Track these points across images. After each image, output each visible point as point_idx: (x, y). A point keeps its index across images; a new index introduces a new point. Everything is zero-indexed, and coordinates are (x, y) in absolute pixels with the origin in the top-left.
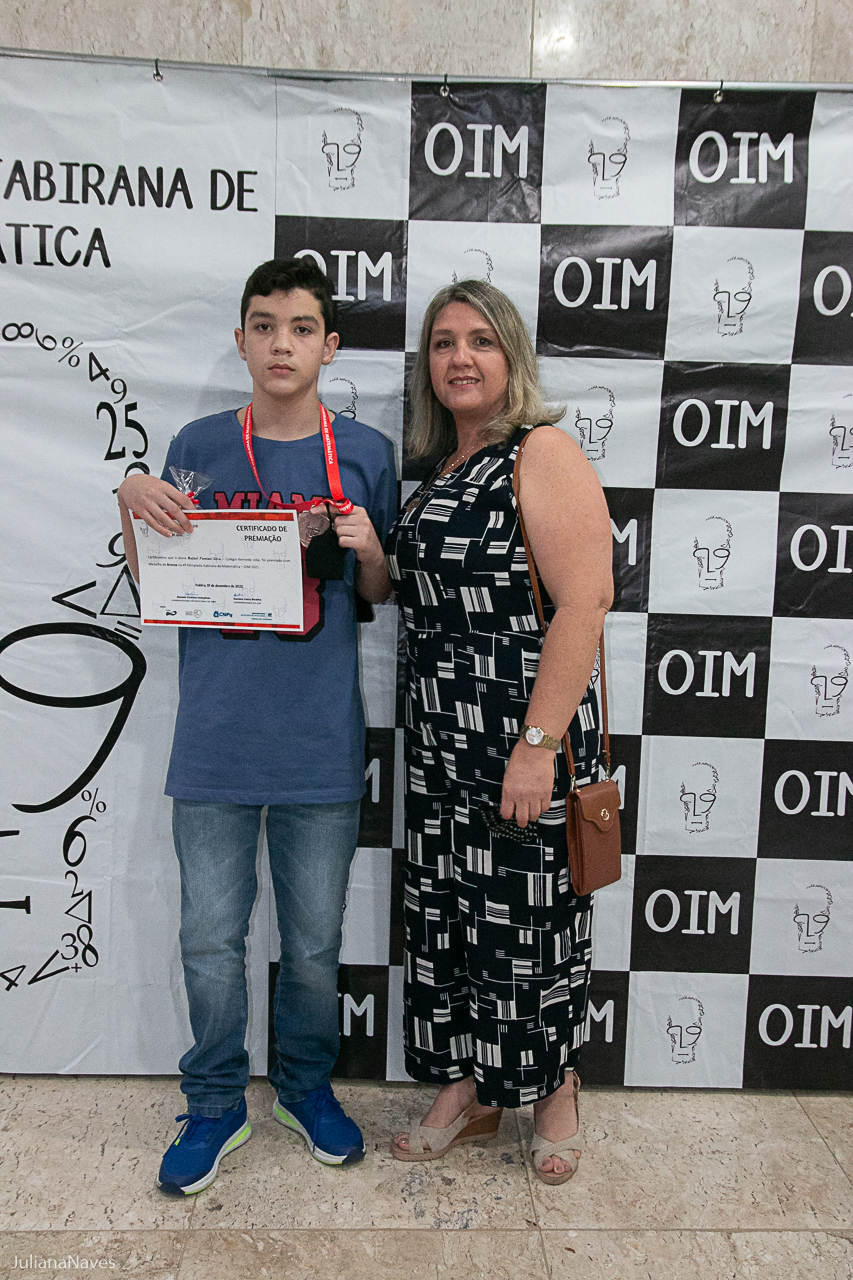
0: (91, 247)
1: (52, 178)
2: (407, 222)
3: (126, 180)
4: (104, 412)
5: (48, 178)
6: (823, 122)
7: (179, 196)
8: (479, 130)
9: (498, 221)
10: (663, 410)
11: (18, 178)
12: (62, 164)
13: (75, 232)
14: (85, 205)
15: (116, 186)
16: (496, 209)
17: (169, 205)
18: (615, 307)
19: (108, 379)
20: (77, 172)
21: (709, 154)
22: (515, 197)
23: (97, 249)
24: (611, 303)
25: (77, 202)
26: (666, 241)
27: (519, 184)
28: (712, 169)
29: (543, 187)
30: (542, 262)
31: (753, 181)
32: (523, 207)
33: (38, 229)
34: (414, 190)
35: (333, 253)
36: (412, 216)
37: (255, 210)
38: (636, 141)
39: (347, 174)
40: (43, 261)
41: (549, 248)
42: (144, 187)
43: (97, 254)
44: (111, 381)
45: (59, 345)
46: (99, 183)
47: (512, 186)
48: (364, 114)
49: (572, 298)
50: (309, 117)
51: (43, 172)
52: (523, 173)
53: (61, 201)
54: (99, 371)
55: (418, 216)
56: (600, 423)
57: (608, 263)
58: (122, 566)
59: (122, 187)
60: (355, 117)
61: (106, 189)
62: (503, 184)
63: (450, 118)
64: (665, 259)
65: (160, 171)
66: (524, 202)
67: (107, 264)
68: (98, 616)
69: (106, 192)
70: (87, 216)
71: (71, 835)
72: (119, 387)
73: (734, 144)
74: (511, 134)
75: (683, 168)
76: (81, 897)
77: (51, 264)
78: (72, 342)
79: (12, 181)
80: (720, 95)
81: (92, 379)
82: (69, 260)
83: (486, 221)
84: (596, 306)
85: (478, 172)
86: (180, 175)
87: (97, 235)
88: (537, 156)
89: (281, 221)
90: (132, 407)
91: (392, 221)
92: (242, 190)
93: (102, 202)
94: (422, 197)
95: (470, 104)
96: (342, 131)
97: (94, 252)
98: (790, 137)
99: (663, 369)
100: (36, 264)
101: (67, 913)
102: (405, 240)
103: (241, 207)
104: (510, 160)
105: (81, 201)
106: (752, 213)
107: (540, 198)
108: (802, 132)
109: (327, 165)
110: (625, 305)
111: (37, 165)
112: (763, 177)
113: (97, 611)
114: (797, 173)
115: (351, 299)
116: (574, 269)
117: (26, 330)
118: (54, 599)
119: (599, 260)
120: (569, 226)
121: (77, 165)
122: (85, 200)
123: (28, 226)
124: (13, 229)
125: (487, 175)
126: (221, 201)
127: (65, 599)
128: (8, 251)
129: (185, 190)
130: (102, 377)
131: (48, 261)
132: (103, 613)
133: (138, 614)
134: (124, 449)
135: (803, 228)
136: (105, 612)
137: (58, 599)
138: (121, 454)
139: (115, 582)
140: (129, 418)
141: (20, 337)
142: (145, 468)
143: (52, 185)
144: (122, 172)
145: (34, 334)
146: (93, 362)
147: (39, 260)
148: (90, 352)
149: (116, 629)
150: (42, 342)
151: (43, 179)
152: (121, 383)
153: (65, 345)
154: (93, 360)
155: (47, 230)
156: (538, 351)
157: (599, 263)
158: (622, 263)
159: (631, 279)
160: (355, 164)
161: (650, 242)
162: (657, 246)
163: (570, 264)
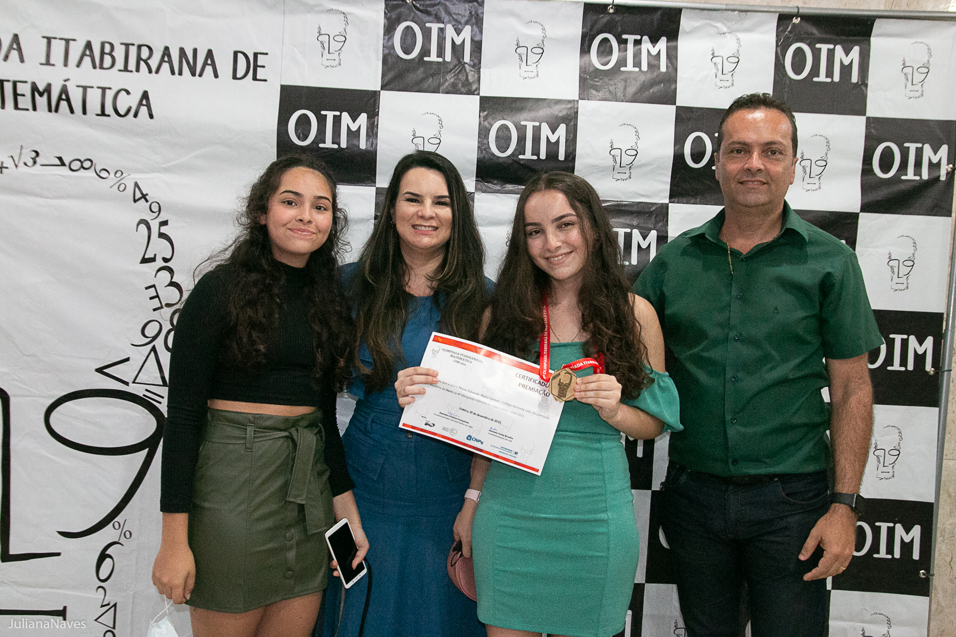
0: (140, 104)
1: (114, 54)
2: (380, 92)
3: (169, 56)
4: (143, 227)
5: (110, 54)
6: (687, 30)
7: (209, 69)
8: (435, 27)
9: (447, 93)
11: (88, 52)
12: (122, 44)
13: (128, 93)
14: (137, 73)
15: (162, 61)
16: (447, 84)
17: (200, 75)
18: (535, 158)
19: (147, 201)
20: (133, 51)
21: (605, 49)
22: (461, 75)
23: (144, 105)
24: (532, 155)
25: (132, 71)
26: (573, 111)
27: (464, 67)
28: (605, 60)
29: (481, 70)
30: (480, 124)
31: (637, 69)
32: (467, 83)
34: (385, 69)
35: (323, 113)
36: (384, 87)
37: (265, 80)
38: (552, 39)
39: (335, 56)
40: (103, 113)
41: (486, 113)
42: (182, 61)
43: (144, 110)
44: (149, 203)
45: (112, 175)
46: (149, 58)
47: (459, 68)
48: (350, 14)
49: (503, 150)
50: (308, 15)
51: (107, 50)
53: (120, 71)
54: (141, 196)
55: (388, 87)
57: (530, 126)
58: (151, 346)
59: (166, 62)
60: (343, 15)
62: (452, 67)
63: (413, 17)
64: (572, 123)
65: (195, 51)
66: (467, 80)
67: (151, 116)
68: (130, 384)
69: (154, 65)
70: (138, 82)
71: (103, 556)
72: (155, 208)
73: (623, 42)
74: (458, 31)
75: (586, 58)
76: (108, 607)
77: (109, 116)
78: (122, 173)
79: (83, 55)
80: (612, 8)
81: (135, 201)
82: (122, 112)
83: (439, 92)
84: (521, 157)
85: (433, 57)
86: (210, 54)
87: (145, 95)
88: (477, 47)
89: (286, 91)
90: (164, 223)
91: (369, 91)
92: (256, 66)
93: (150, 71)
94: (392, 74)
95: (429, 9)
96: (333, 26)
97: (142, 107)
98: (664, 40)
100: (98, 115)
101: (96, 620)
102: (378, 104)
103: (255, 78)
104: (457, 50)
105: (134, 71)
106: (636, 93)
107: (479, 77)
108: (673, 36)
109: (321, 49)
110: (543, 156)
111: (103, 45)
112: (645, 67)
113: (130, 380)
114: (670, 65)
115: (336, 146)
116: (504, 130)
117: (87, 164)
118: (97, 370)
119: (523, 123)
120: (500, 98)
121: (133, 45)
122: (138, 70)
123: (92, 87)
124: (81, 89)
125: (440, 60)
126: (241, 72)
127: (105, 370)
128: (77, 105)
129: (213, 65)
130: (143, 199)
131: (107, 113)
132: (134, 382)
133: (162, 384)
134: (155, 255)
135: (675, 104)
136: (136, 381)
137: (100, 370)
138: (153, 260)
139: (145, 358)
140: (161, 231)
141: (82, 169)
142: (171, 271)
143: (113, 58)
144: (166, 51)
145: (93, 167)
146: (137, 189)
147: (100, 113)
148: (135, 181)
149: (144, 395)
150: (98, 173)
151: (107, 54)
152: (157, 205)
153: (116, 176)
154: (137, 187)
155: (107, 91)
156: (476, 189)
157: (523, 125)
158: (540, 125)
159: (547, 138)
160: (342, 49)
161: (561, 111)
162: (567, 114)
163: (501, 125)
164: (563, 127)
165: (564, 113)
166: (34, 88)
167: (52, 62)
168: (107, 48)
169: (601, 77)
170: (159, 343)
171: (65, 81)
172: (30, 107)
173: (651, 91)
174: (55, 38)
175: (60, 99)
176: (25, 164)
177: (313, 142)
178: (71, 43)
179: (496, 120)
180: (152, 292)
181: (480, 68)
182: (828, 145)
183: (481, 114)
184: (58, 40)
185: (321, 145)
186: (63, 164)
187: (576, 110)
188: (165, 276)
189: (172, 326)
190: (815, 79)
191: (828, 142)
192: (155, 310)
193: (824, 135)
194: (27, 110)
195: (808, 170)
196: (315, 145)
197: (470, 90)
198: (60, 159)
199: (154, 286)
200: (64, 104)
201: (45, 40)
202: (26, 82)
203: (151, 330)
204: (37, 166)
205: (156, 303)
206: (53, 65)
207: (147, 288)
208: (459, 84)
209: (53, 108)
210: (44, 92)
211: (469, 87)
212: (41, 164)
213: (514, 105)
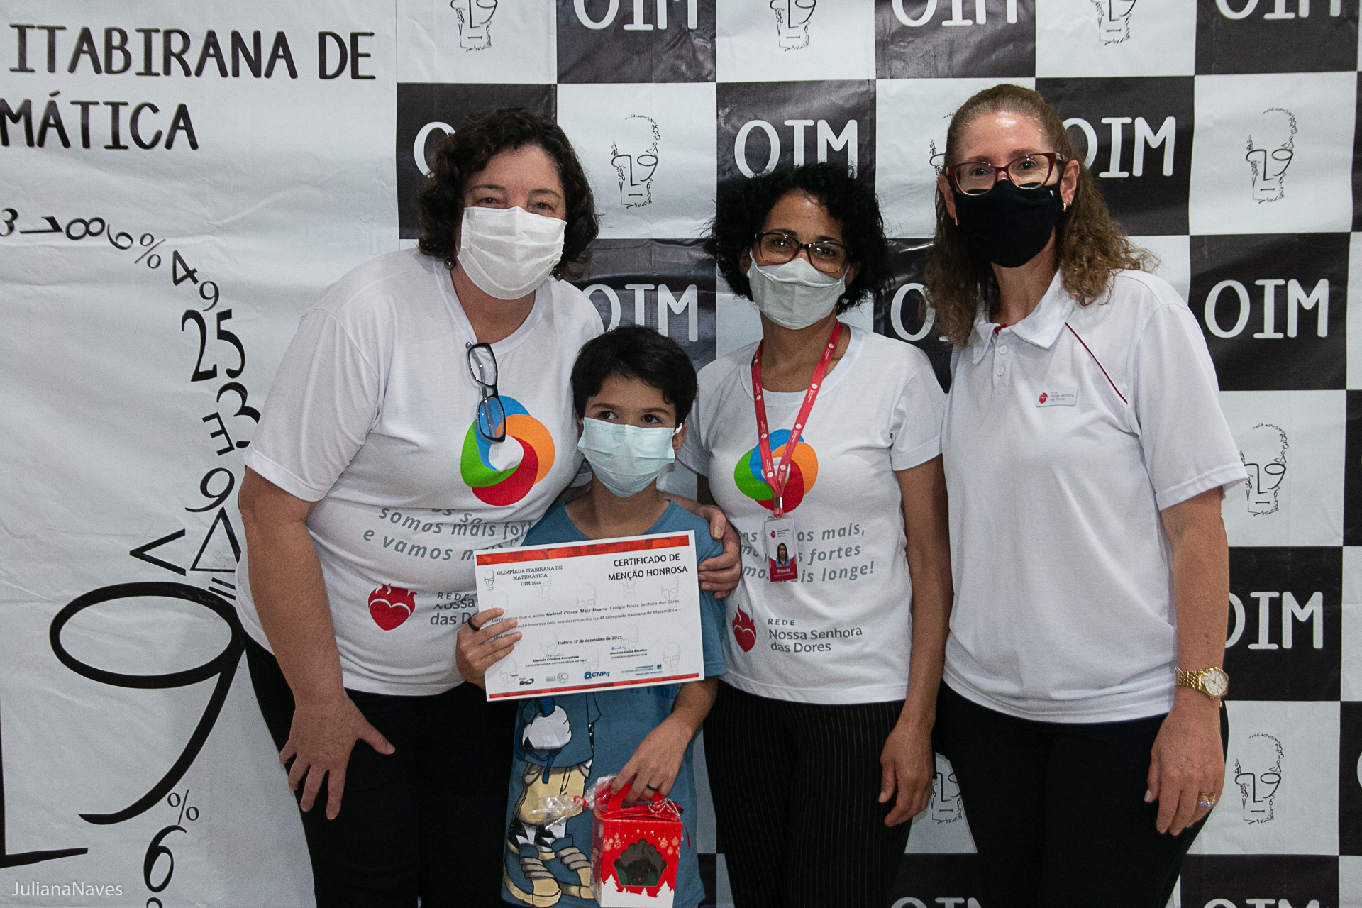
0: (175, 127)
1: (127, 47)
2: (556, 86)
3: (216, 46)
4: (191, 322)
5: (122, 48)
7: (281, 64)
9: (665, 81)
10: (877, 299)
11: (85, 48)
12: (139, 31)
13: (155, 109)
14: (166, 77)
15: (205, 56)
16: (662, 66)
17: (268, 75)
19: (195, 281)
20: (157, 41)
22: (684, 52)
23: (182, 128)
25: (158, 75)
26: (869, 97)
27: (688, 35)
28: (918, 11)
29: (717, 40)
30: (719, 128)
31: (969, 22)
32: (694, 62)
34: (562, 49)
36: (562, 78)
37: (373, 78)
39: (481, 31)
40: (116, 144)
41: (727, 110)
42: (238, 52)
43: (181, 135)
44: (199, 285)
45: (137, 242)
46: (184, 51)
47: (680, 39)
49: (758, 167)
51: (116, 40)
52: (692, 23)
53: (139, 74)
54: (185, 273)
55: (569, 78)
57: (799, 126)
58: (216, 510)
59: (212, 56)
61: (192, 58)
62: (668, 37)
64: (867, 118)
65: (257, 36)
66: (695, 58)
67: (194, 145)
68: (188, 572)
69: (193, 62)
70: (169, 91)
71: (155, 850)
72: (209, 291)
75: (885, 10)
77: (126, 148)
78: (153, 239)
79: (78, 52)
81: (177, 282)
82: (147, 141)
83: (650, 81)
85: (639, 24)
86: (281, 40)
87: (182, 112)
88: (708, 3)
89: (404, 89)
90: (225, 315)
91: (539, 85)
92: (356, 55)
93: (188, 73)
94: (573, 57)
97: (179, 132)
100: (107, 147)
102: (554, 106)
103: (355, 75)
104: (677, 10)
105: (161, 72)
106: (968, 62)
107: (714, 52)
109: (457, 22)
111: (108, 33)
112: (981, 18)
113: (187, 566)
114: (1022, 11)
116: (759, 136)
117: (95, 227)
118: (132, 554)
119: (788, 123)
120: (749, 84)
121: (157, 31)
122: (167, 71)
123: (97, 103)
124: (79, 107)
125: (650, 27)
126: (331, 68)
127: (146, 553)
128: (74, 133)
129: (288, 57)
130: (189, 279)
131: (122, 143)
132: (193, 569)
134: (215, 367)
135: (1034, 76)
136: (196, 568)
137: (138, 553)
138: (212, 374)
139: (208, 531)
140: (222, 328)
141: (88, 235)
142: (241, 390)
143: (127, 55)
144: (211, 39)
145: (105, 231)
146: (178, 263)
147: (110, 143)
148: (174, 250)
149: (210, 588)
150: (115, 241)
151: (116, 48)
152: (212, 286)
153: (144, 243)
154: (177, 261)
155: (121, 108)
157: (790, 126)
158: (816, 125)
159: (829, 144)
160: (491, 20)
161: (848, 99)
162: (858, 104)
163: (753, 128)
164: (851, 128)
165: (853, 102)
166: (3, 110)
167: (29, 66)
168: (116, 39)
169: (910, 39)
170: (230, 504)
171: (52, 95)
173: (994, 57)
174: (32, 27)
175: (45, 125)
178: (58, 33)
179: (744, 120)
180: (214, 425)
181: (715, 37)
182: (1293, 123)
183: (720, 113)
184: (37, 30)
186: (56, 228)
187: (872, 96)
188: (233, 398)
190: (1268, 16)
191: (1293, 120)
192: (220, 453)
193: (1284, 108)
195: (1260, 168)
197: (700, 74)
198: (52, 220)
199: (216, 415)
200: (52, 133)
201: (16, 31)
203: (217, 485)
204: (16, 233)
205: (222, 442)
206: (32, 71)
207: (205, 419)
208: (681, 65)
209: (35, 140)
210: (19, 114)
211: (698, 69)
212: (22, 230)
213: (772, 95)
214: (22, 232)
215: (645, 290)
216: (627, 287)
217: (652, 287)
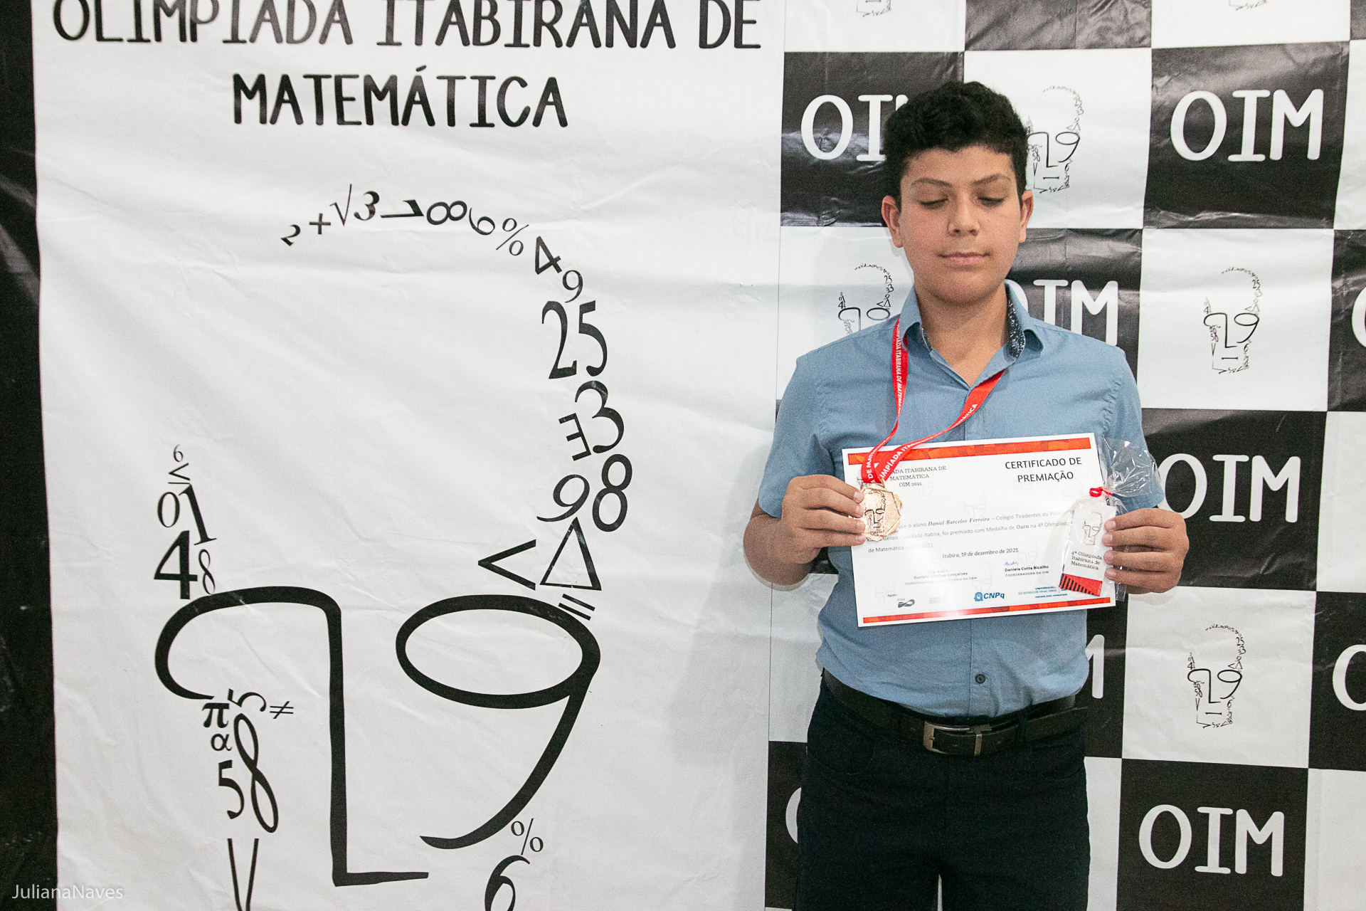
0: (544, 102)
1: (496, 17)
2: (963, 53)
3: (590, 15)
4: (552, 315)
5: (491, 17)
7: (658, 32)
9: (1091, 46)
10: (1335, 301)
11: (454, 18)
13: (523, 84)
14: (536, 49)
15: (577, 25)
16: (1087, 31)
17: (644, 44)
18: (1261, 158)
19: (559, 270)
20: (528, 8)
22: (1114, 13)
23: (551, 104)
24: (1255, 152)
25: (527, 46)
26: (1339, 62)
30: (1153, 102)
32: (1127, 27)
33: (477, 82)
34: (972, 10)
35: (862, 98)
36: (967, 47)
37: (758, 47)
40: (482, 122)
42: (612, 21)
43: (550, 111)
44: (562, 274)
45: (499, 228)
46: (556, 19)
47: (1110, 0)
49: (1196, 148)
51: (485, 10)
53: (507, 46)
54: (548, 261)
55: (978, 45)
56: (1240, 319)
57: (1251, 99)
59: (585, 24)
65: (634, 2)
66: (1127, 20)
67: (563, 122)
68: (538, 586)
69: (564, 32)
70: (538, 63)
71: (497, 881)
72: (573, 281)
77: (492, 125)
78: (515, 224)
79: (446, 23)
81: (539, 271)
82: (514, 119)
83: (1074, 48)
84: (1233, 158)
86: (659, 5)
87: (552, 86)
89: (790, 58)
90: (589, 307)
91: (944, 53)
92: (740, 22)
93: (559, 44)
94: (983, 21)
97: (548, 107)
99: (1332, 241)
100: (472, 125)
103: (738, 44)
105: (531, 42)
107: (1150, 13)
110: (1276, 153)
111: (478, 3)
113: (537, 579)
116: (1200, 109)
117: (456, 211)
118: (482, 563)
119: (1237, 94)
122: (537, 42)
123: (464, 78)
124: (446, 82)
126: (712, 37)
127: (495, 563)
128: (439, 111)
129: (666, 25)
130: (552, 268)
131: (488, 121)
132: (543, 583)
133: (591, 586)
134: (575, 363)
136: (547, 582)
137: (487, 563)
138: (571, 371)
139: (561, 541)
140: (584, 322)
141: (449, 220)
142: (602, 389)
143: (496, 26)
144: (585, 6)
145: (467, 216)
146: (541, 250)
147: (476, 121)
148: (538, 236)
149: (561, 605)
150: (476, 225)
151: (485, 18)
152: (576, 276)
153: (506, 228)
154: (540, 247)
155: (488, 82)
156: (1147, 222)
157: (1239, 99)
158: (1272, 96)
159: (1286, 119)
161: (1314, 63)
162: (1326, 69)
163: (1195, 101)
164: (1316, 101)
165: (1319, 69)
166: (370, 87)
167: (396, 39)
170: (584, 515)
171: (418, 70)
172: (364, 120)
175: (410, 102)
176: (357, 216)
177: (846, 152)
178: (427, 4)
180: (571, 427)
184: (406, 2)
185: (861, 158)
186: (417, 213)
188: (592, 397)
189: (605, 485)
192: (576, 458)
194: (359, 123)
196: (850, 159)
197: (1132, 39)
198: (413, 204)
199: (574, 417)
200: (417, 110)
201: (385, 3)
202: (357, 76)
203: (571, 493)
204: (377, 217)
205: (578, 446)
206: (399, 44)
207: (562, 421)
208: (1111, 30)
209: (399, 118)
210: (385, 90)
211: (1131, 33)
212: (383, 214)
213: (1218, 62)
214: (383, 217)
215: (1058, 287)
216: (1037, 283)
217: (1064, 283)
